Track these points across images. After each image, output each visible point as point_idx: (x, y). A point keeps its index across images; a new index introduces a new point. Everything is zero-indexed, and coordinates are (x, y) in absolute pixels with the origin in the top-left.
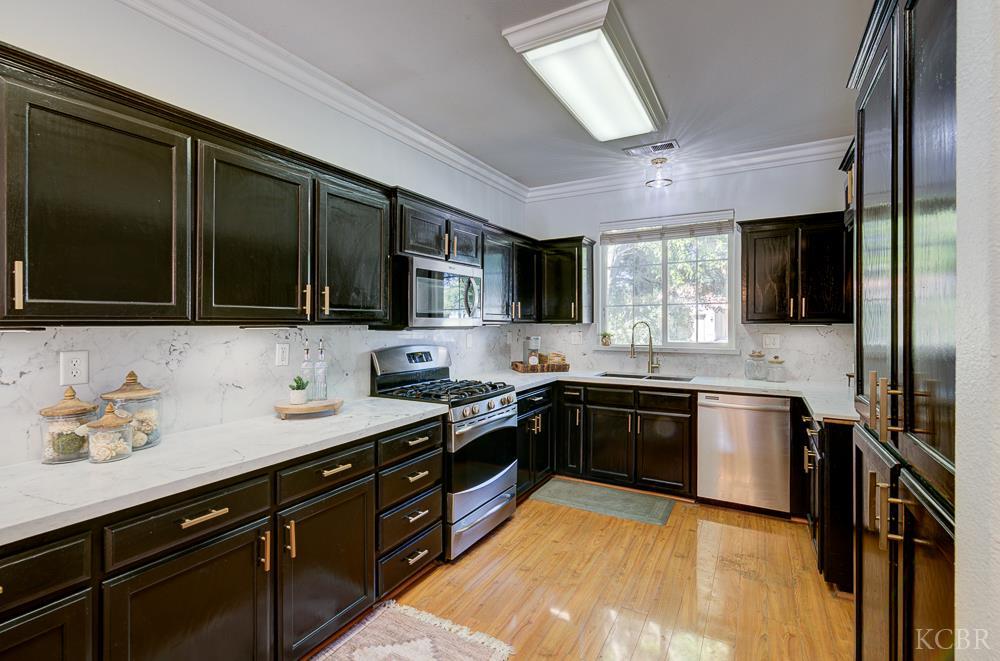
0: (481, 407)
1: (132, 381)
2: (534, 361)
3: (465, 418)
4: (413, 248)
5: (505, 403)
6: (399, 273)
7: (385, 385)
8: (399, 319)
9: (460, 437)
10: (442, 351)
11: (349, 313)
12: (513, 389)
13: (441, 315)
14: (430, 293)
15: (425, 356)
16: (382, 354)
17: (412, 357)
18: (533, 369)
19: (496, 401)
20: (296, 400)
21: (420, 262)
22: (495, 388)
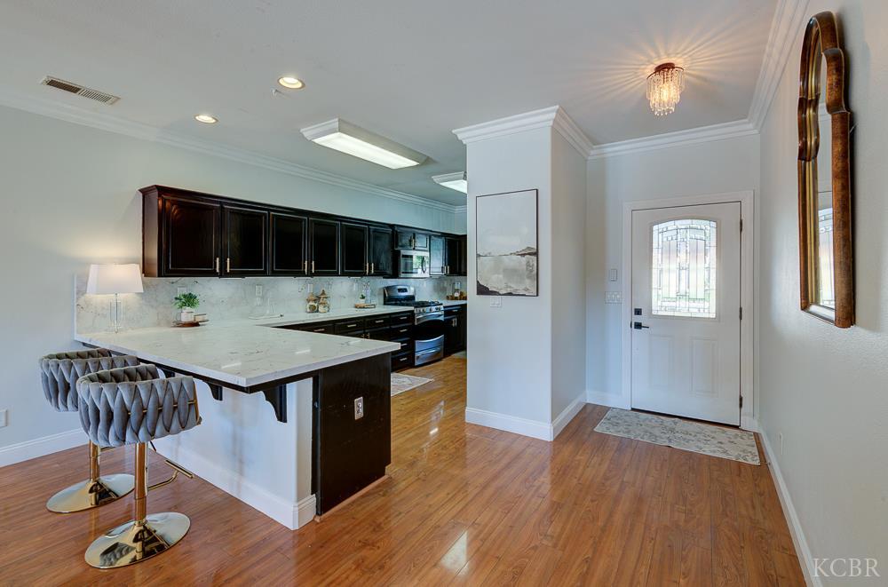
0: (427, 309)
1: (323, 293)
2: (457, 295)
3: (420, 313)
4: (401, 246)
5: (438, 310)
6: (396, 257)
7: (388, 300)
8: (395, 275)
9: (418, 319)
10: (412, 289)
11: (379, 273)
12: (441, 304)
13: (412, 273)
14: (406, 264)
15: (405, 290)
16: (388, 288)
17: (400, 290)
18: (456, 299)
19: (434, 308)
20: (362, 302)
21: (403, 252)
22: (433, 304)
